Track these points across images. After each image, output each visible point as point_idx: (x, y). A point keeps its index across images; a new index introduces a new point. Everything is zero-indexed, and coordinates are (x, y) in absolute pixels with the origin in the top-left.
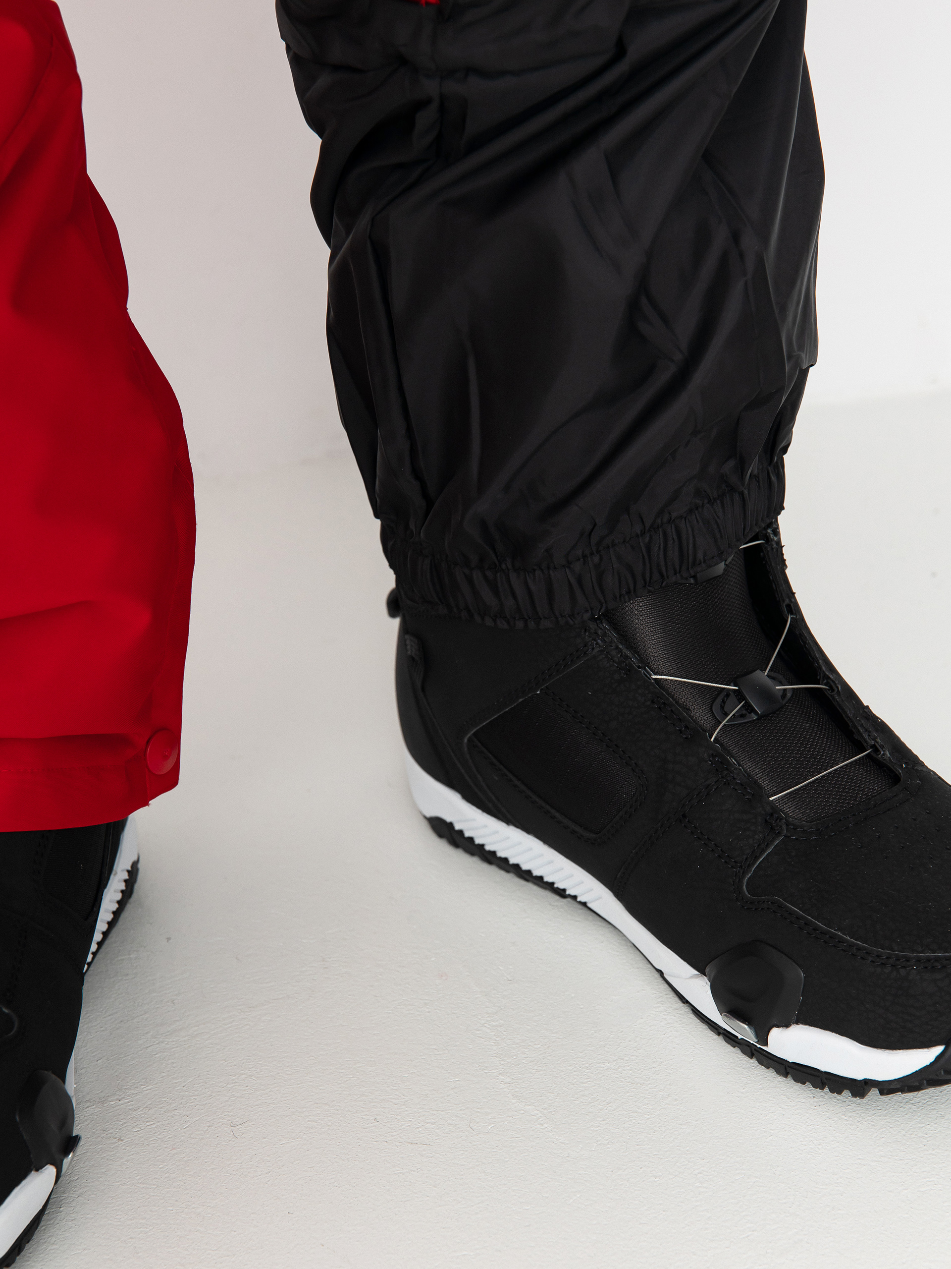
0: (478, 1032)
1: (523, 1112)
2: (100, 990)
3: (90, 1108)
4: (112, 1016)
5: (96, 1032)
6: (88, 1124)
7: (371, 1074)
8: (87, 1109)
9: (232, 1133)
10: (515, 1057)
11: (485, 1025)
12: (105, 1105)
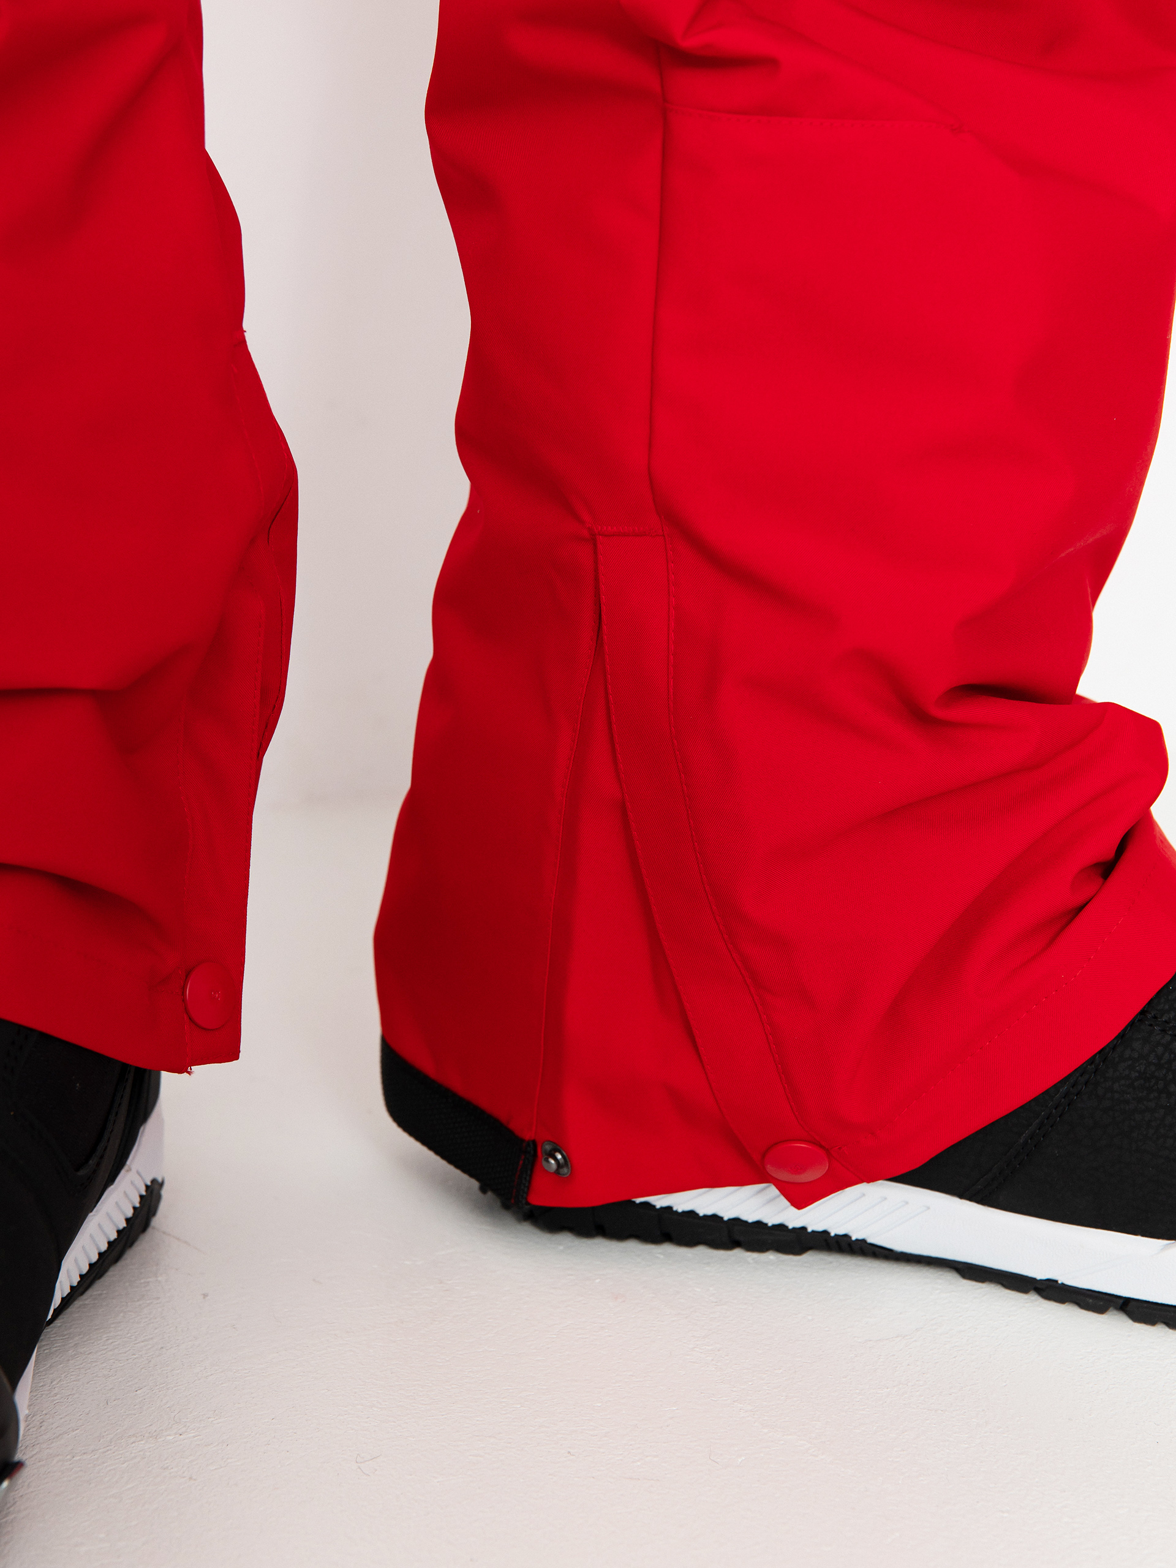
0: (688, 1357)
1: (783, 1442)
2: (122, 1315)
3: (137, 1443)
4: (146, 1343)
5: (127, 1360)
6: (139, 1462)
7: (547, 1403)
8: (133, 1445)
9: (359, 1470)
10: (750, 1383)
11: (695, 1349)
12: (159, 1440)
